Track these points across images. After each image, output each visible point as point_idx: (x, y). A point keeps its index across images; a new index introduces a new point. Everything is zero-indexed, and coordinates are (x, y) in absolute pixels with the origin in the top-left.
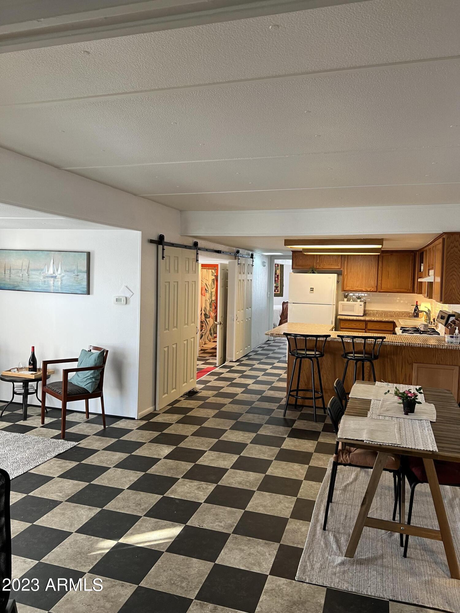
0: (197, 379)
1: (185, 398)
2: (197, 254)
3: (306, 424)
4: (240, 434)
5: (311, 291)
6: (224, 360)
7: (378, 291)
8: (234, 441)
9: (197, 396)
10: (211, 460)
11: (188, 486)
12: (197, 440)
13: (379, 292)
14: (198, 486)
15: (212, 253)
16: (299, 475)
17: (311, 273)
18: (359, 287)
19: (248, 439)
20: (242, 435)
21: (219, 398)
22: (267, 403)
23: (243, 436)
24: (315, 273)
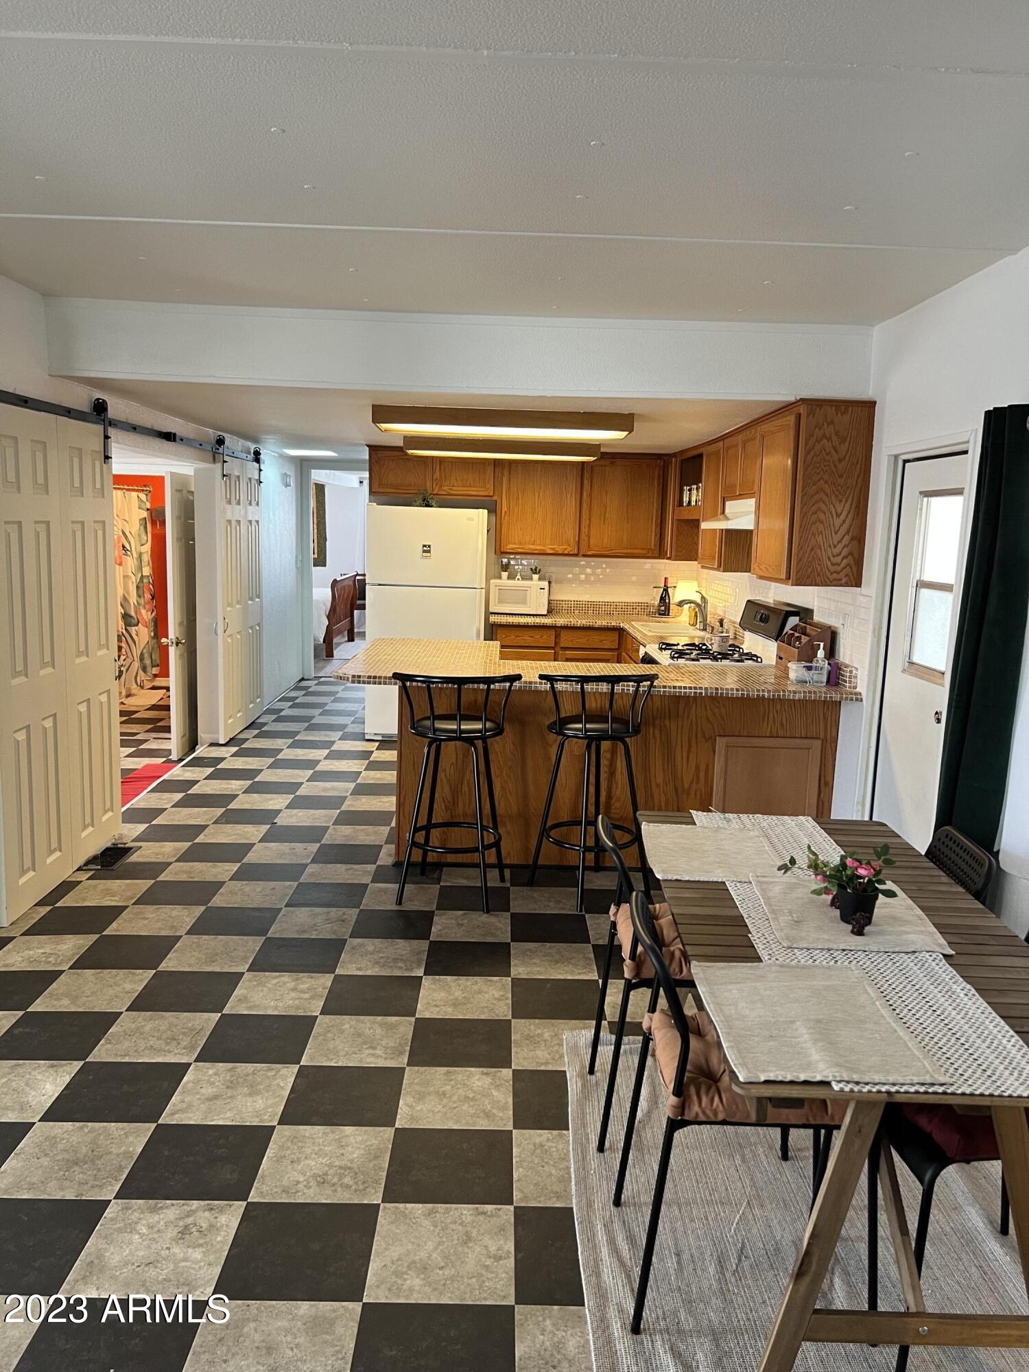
0: (123, 806)
1: (91, 873)
2: (107, 437)
3: (465, 922)
4: (285, 983)
5: (424, 554)
6: (192, 743)
7: (582, 553)
8: (270, 1012)
9: (129, 863)
10: (209, 1099)
11: (144, 1230)
12: (148, 1027)
13: (584, 556)
14: (181, 1223)
15: (151, 438)
16: (494, 1111)
17: (421, 506)
18: (538, 542)
19: (312, 998)
20: (291, 985)
21: (197, 865)
22: (341, 868)
23: (294, 989)
24: (431, 506)
